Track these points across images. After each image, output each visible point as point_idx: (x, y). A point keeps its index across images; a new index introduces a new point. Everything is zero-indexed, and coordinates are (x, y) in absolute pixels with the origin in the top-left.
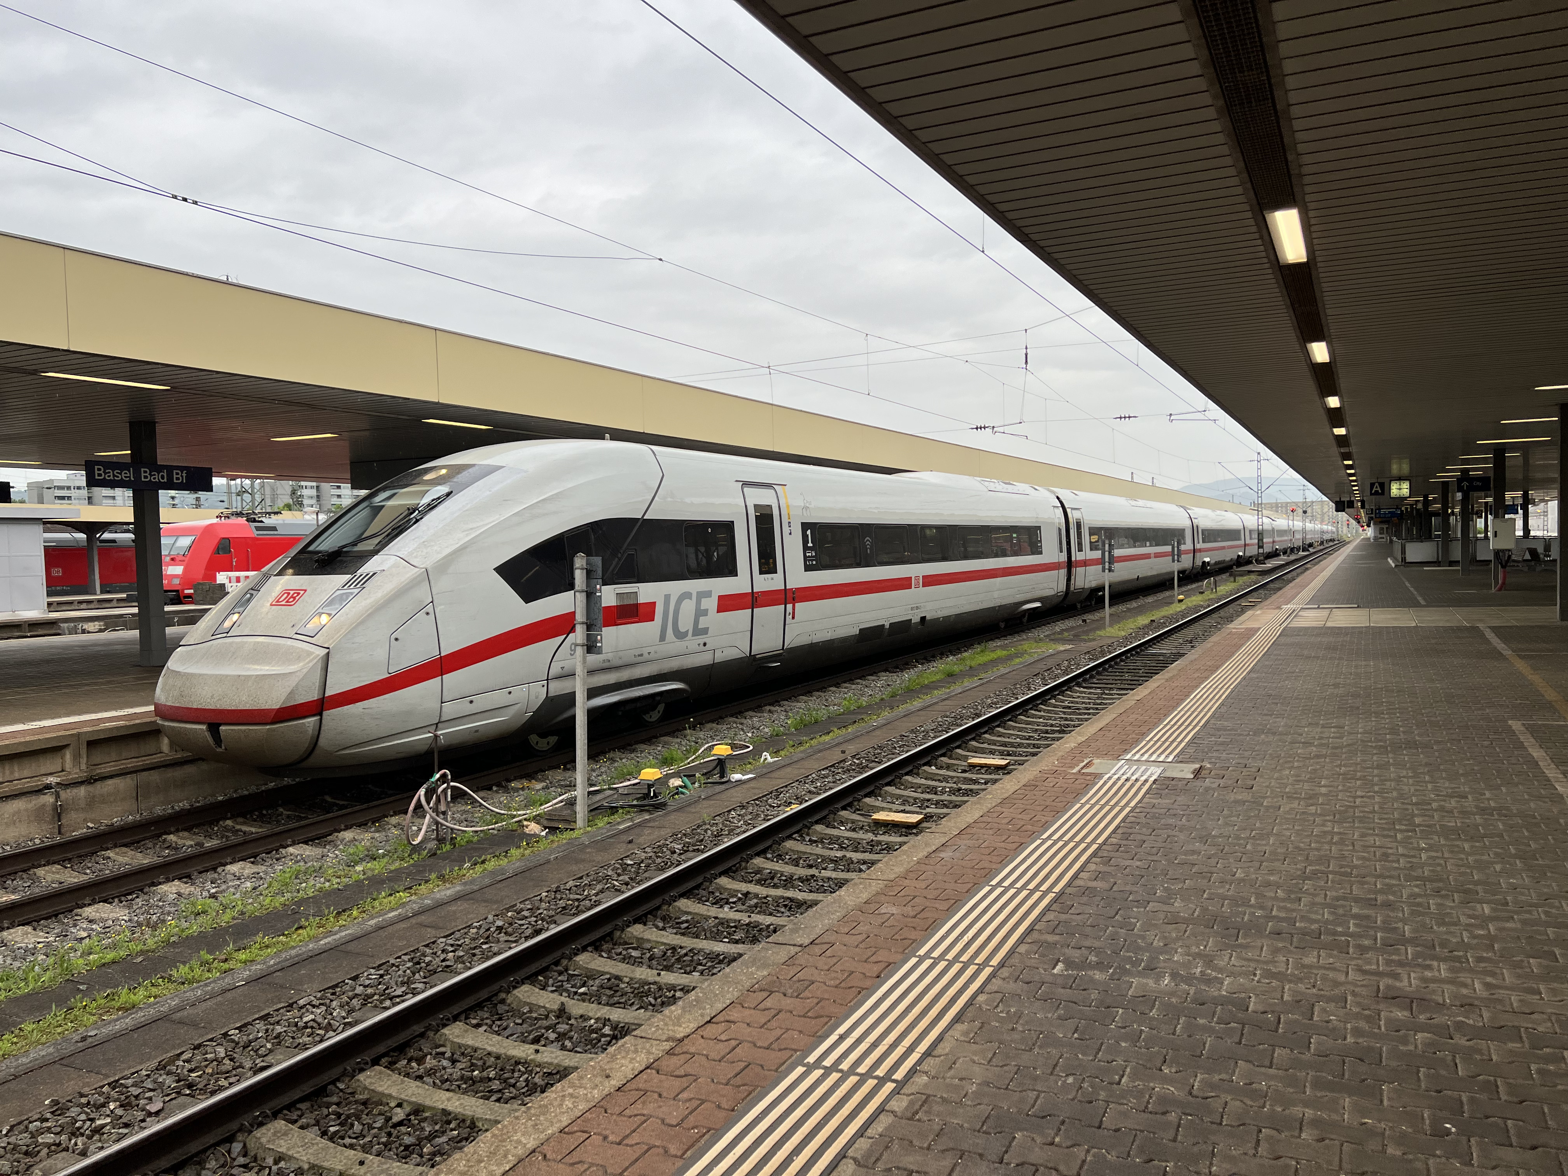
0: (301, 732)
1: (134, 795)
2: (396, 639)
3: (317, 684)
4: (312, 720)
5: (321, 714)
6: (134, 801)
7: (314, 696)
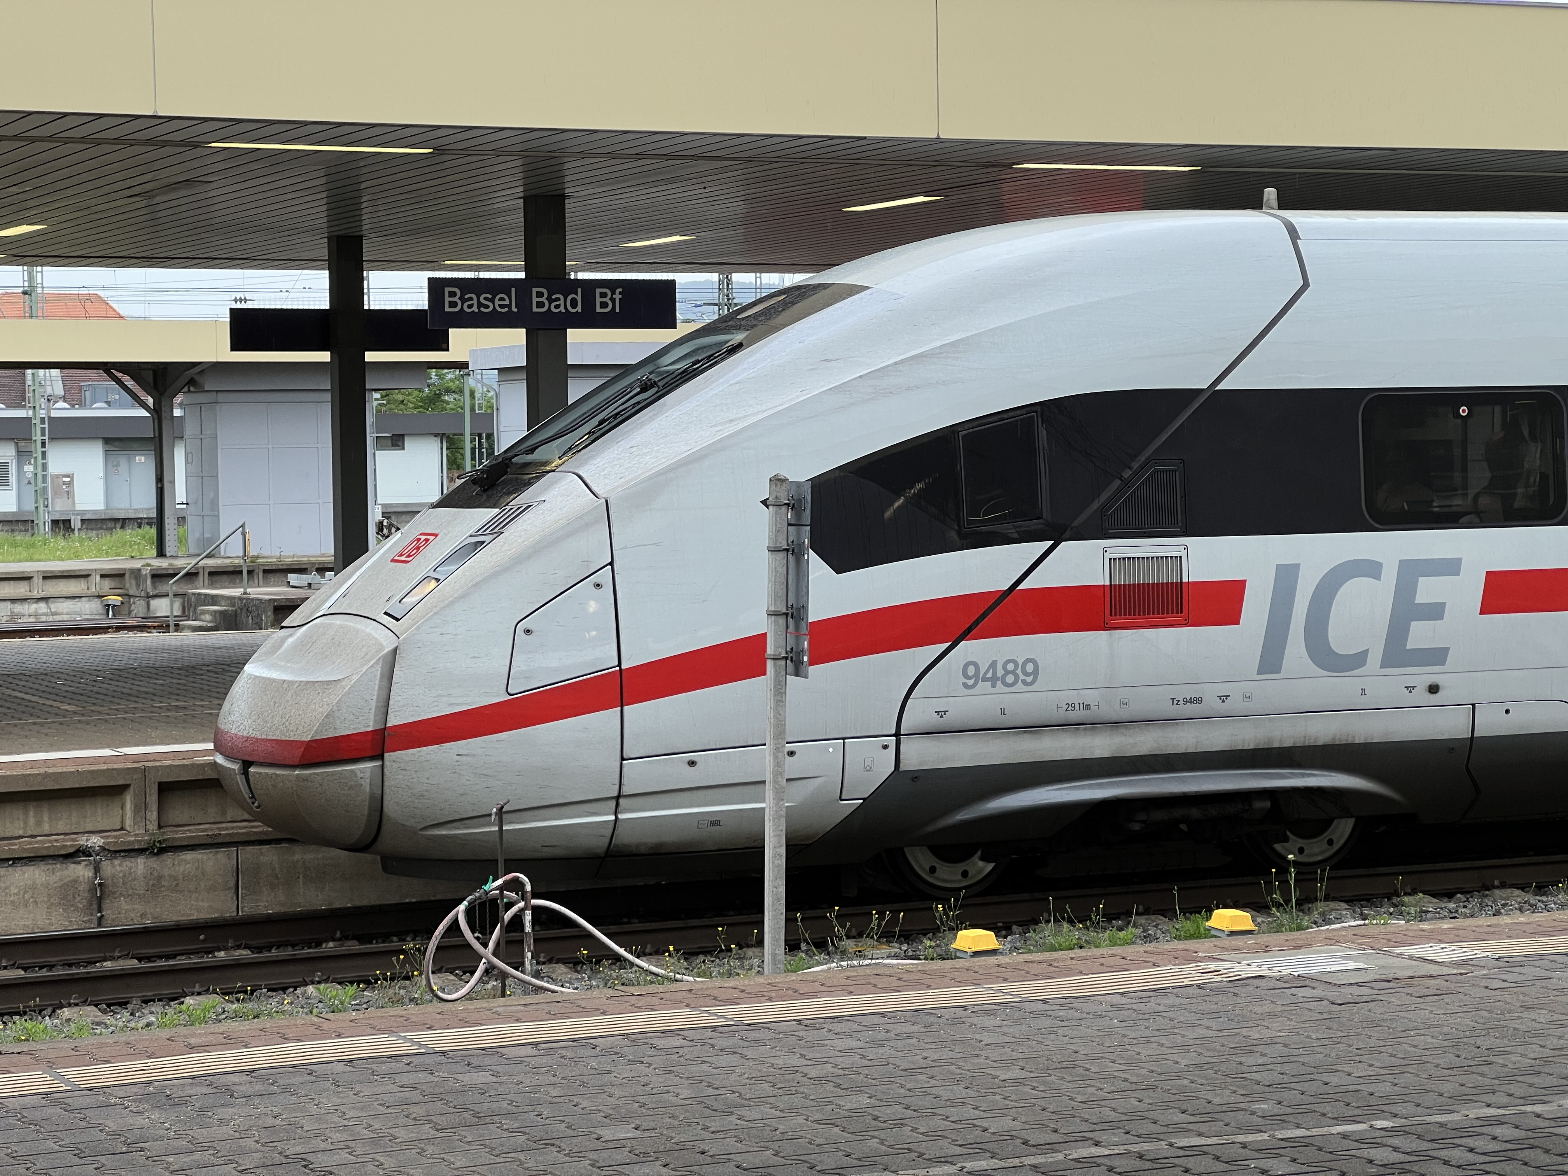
0: (351, 788)
1: (232, 883)
2: (528, 632)
3: (373, 704)
4: (367, 767)
5: (381, 757)
6: (231, 894)
7: (368, 723)
